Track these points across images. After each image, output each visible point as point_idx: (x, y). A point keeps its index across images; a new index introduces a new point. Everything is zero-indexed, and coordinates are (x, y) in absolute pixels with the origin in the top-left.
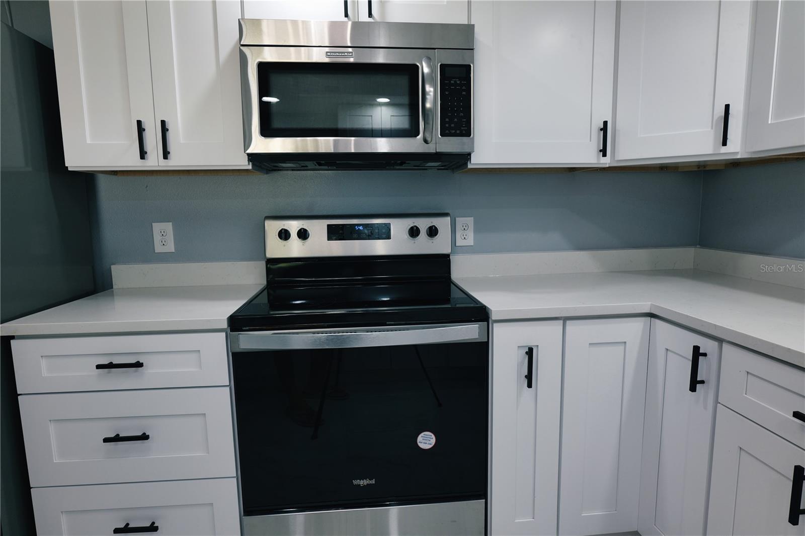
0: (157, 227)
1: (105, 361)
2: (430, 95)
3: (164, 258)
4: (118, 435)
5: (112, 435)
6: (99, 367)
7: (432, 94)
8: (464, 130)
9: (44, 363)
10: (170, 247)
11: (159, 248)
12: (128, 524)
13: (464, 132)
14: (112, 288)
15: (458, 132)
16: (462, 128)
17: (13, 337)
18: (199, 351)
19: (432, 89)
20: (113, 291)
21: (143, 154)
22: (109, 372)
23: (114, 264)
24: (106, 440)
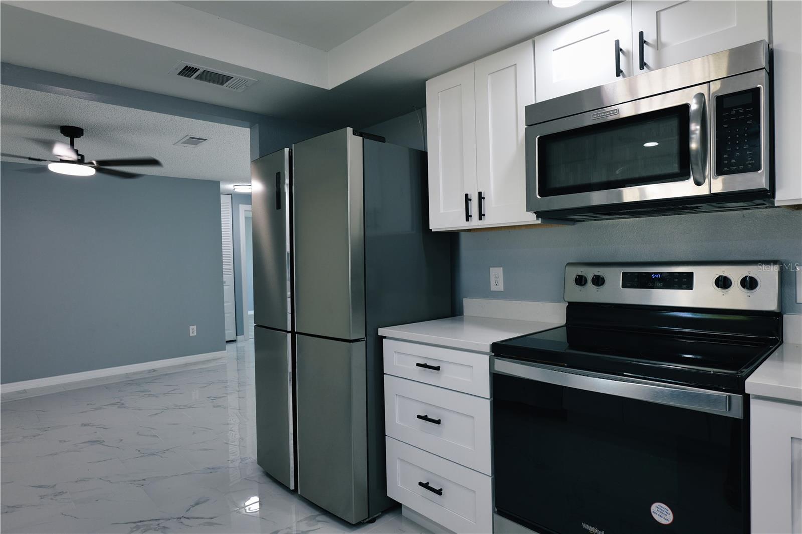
0: (493, 270)
1: (422, 362)
2: (696, 134)
3: (497, 295)
4: (426, 416)
5: (423, 415)
6: (418, 365)
7: (698, 132)
8: (750, 164)
9: (396, 356)
10: (501, 287)
11: (493, 288)
12: (428, 483)
13: (750, 166)
14: (463, 315)
15: (741, 167)
16: (747, 163)
17: (385, 337)
18: (472, 366)
19: (698, 127)
20: (463, 317)
21: (468, 217)
22: (425, 370)
23: (466, 297)
24: (419, 417)
